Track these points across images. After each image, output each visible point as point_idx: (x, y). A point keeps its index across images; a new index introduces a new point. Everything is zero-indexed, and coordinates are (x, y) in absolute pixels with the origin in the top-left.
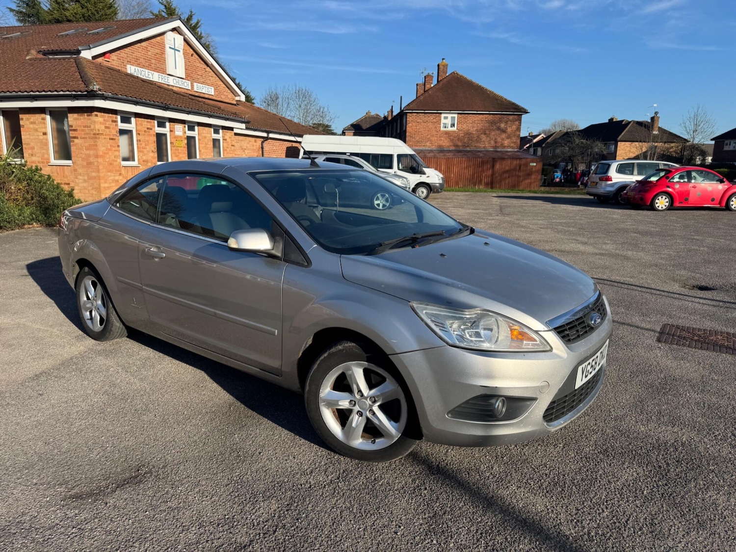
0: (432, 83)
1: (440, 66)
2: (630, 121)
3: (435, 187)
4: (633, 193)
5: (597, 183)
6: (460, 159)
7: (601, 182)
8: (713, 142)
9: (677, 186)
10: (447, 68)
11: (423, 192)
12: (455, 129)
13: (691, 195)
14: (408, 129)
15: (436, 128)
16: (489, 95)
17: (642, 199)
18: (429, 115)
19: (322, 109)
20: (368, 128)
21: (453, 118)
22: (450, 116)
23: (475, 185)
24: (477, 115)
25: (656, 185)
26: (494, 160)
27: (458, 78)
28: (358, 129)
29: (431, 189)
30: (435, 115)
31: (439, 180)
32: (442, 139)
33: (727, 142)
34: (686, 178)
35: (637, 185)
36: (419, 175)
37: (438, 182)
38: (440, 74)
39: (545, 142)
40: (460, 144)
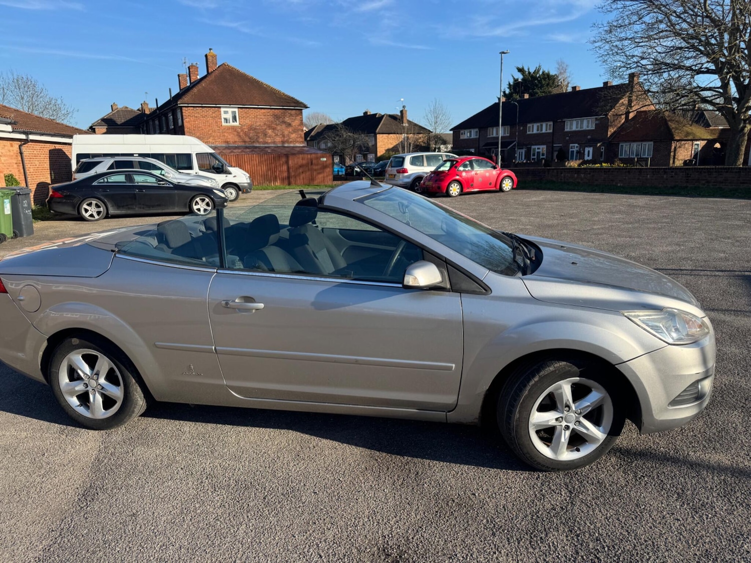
0: (198, 75)
1: (209, 57)
2: (383, 114)
3: (244, 187)
4: (430, 182)
5: (395, 175)
6: (250, 156)
7: (398, 174)
8: (452, 132)
9: (464, 174)
10: (216, 59)
11: (231, 194)
12: (237, 124)
13: (475, 181)
14: (186, 124)
15: (216, 122)
16: (266, 89)
17: (439, 188)
18: (207, 109)
19: (53, 101)
20: (123, 123)
21: (234, 113)
22: (230, 110)
23: (270, 182)
24: (259, 110)
25: (448, 175)
26: (287, 156)
27: (229, 70)
28: (112, 125)
29: (240, 190)
30: (213, 109)
31: (247, 179)
32: (226, 134)
33: (462, 131)
34: (469, 166)
35: (432, 175)
36: (225, 175)
37: (246, 182)
38: (209, 65)
39: (309, 135)
40: (247, 139)
